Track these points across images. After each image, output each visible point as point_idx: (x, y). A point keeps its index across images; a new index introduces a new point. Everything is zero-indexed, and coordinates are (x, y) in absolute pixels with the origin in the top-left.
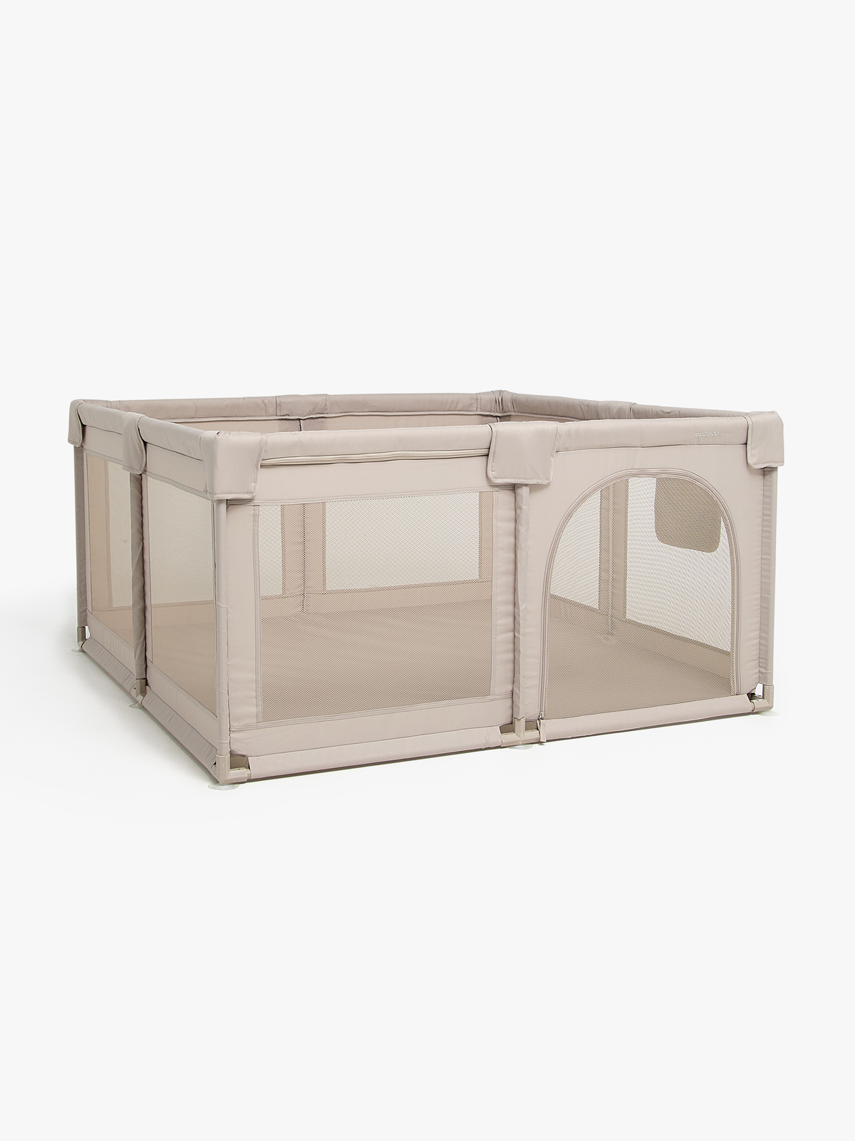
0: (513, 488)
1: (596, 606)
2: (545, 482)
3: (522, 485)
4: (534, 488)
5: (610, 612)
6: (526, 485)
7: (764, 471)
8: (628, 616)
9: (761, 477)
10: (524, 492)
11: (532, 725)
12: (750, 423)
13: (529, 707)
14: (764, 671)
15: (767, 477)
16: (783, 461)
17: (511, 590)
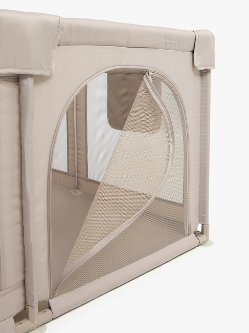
0: (17, 79)
1: (66, 171)
2: (47, 74)
3: (26, 76)
4: (39, 79)
5: (77, 174)
6: (31, 76)
7: (201, 73)
8: (89, 177)
9: (200, 77)
10: (28, 83)
11: (45, 306)
12: (197, 36)
13: (40, 289)
14: (203, 215)
15: (203, 77)
16: (214, 66)
17: (17, 183)
